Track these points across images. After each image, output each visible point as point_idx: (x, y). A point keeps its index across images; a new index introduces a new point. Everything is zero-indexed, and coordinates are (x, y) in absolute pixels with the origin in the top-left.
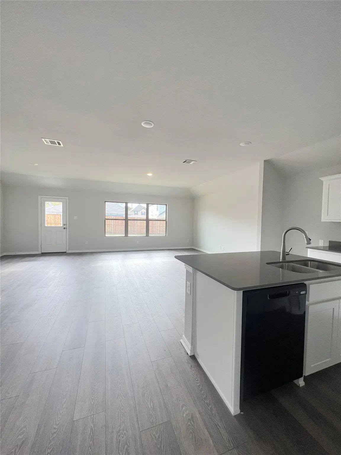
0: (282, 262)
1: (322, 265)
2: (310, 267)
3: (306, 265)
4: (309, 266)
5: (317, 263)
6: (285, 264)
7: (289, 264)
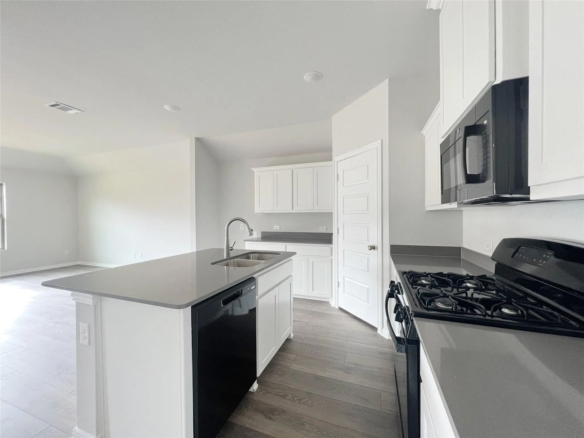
0: (226, 260)
1: (260, 255)
3: (248, 258)
4: (251, 259)
5: (257, 255)
6: (231, 261)
7: (234, 260)
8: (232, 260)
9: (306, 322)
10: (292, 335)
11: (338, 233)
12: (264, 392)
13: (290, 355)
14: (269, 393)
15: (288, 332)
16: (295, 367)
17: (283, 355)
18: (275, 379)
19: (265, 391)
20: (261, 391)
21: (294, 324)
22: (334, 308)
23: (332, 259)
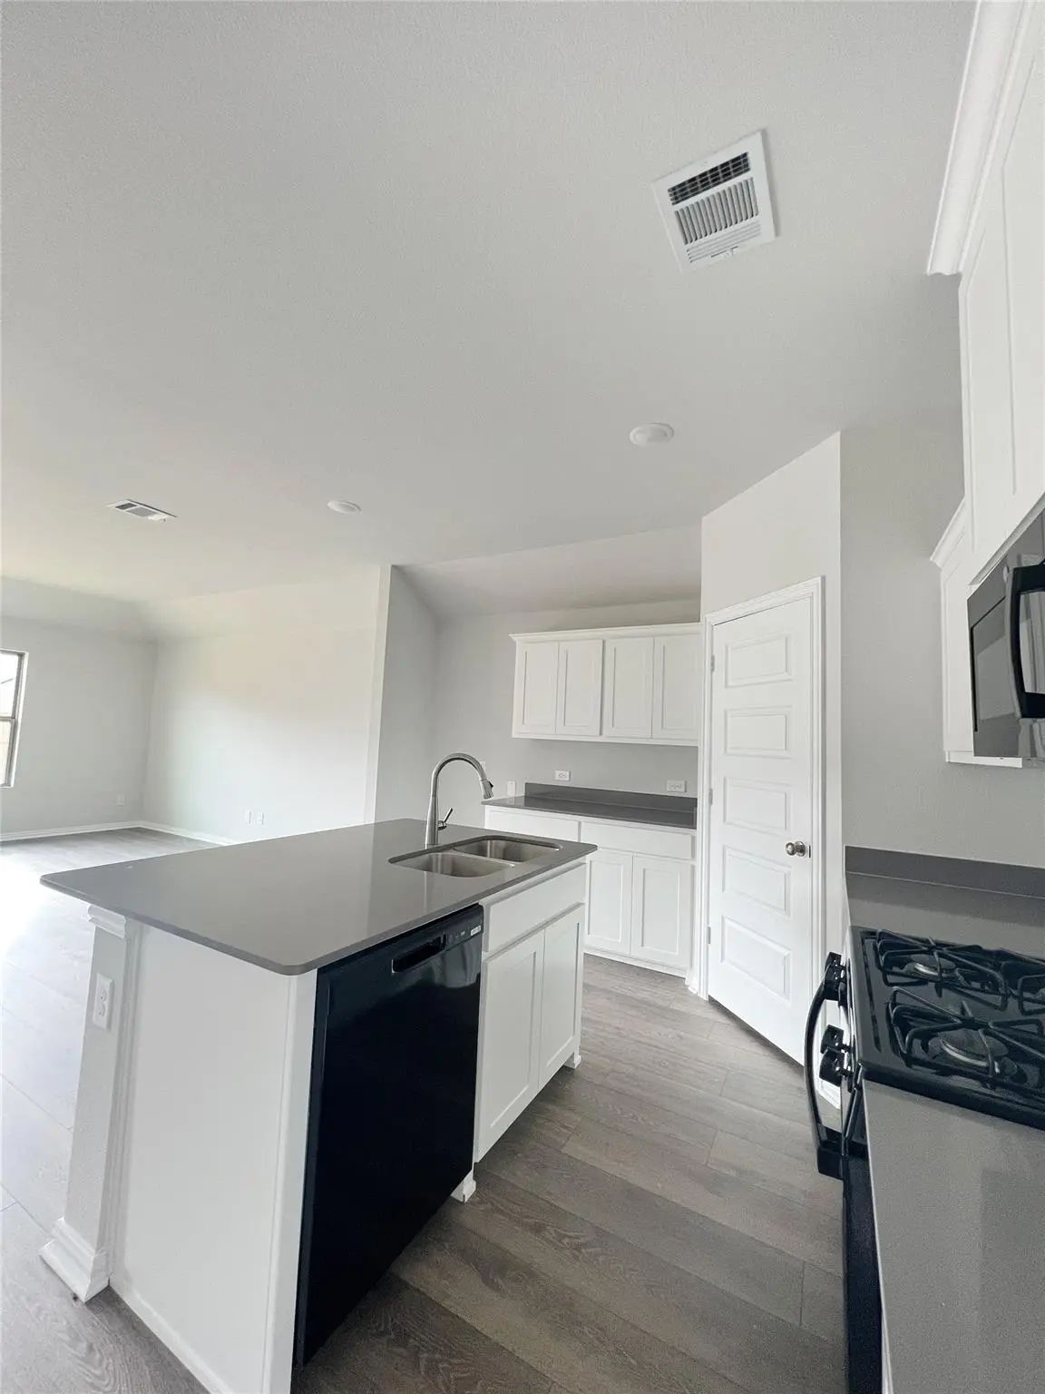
0: (427, 852)
1: (513, 847)
2: (491, 857)
3: (482, 852)
4: (489, 854)
5: (502, 843)
6: (437, 857)
7: (445, 853)
8: (440, 854)
9: (618, 1028)
10: (577, 1060)
11: (711, 802)
12: (489, 1206)
13: (567, 1114)
14: (502, 1212)
15: (565, 1048)
16: (576, 1149)
17: (548, 1110)
18: (519, 1175)
19: (492, 1204)
20: (481, 1203)
21: (584, 1028)
22: (697, 997)
23: (693, 867)
